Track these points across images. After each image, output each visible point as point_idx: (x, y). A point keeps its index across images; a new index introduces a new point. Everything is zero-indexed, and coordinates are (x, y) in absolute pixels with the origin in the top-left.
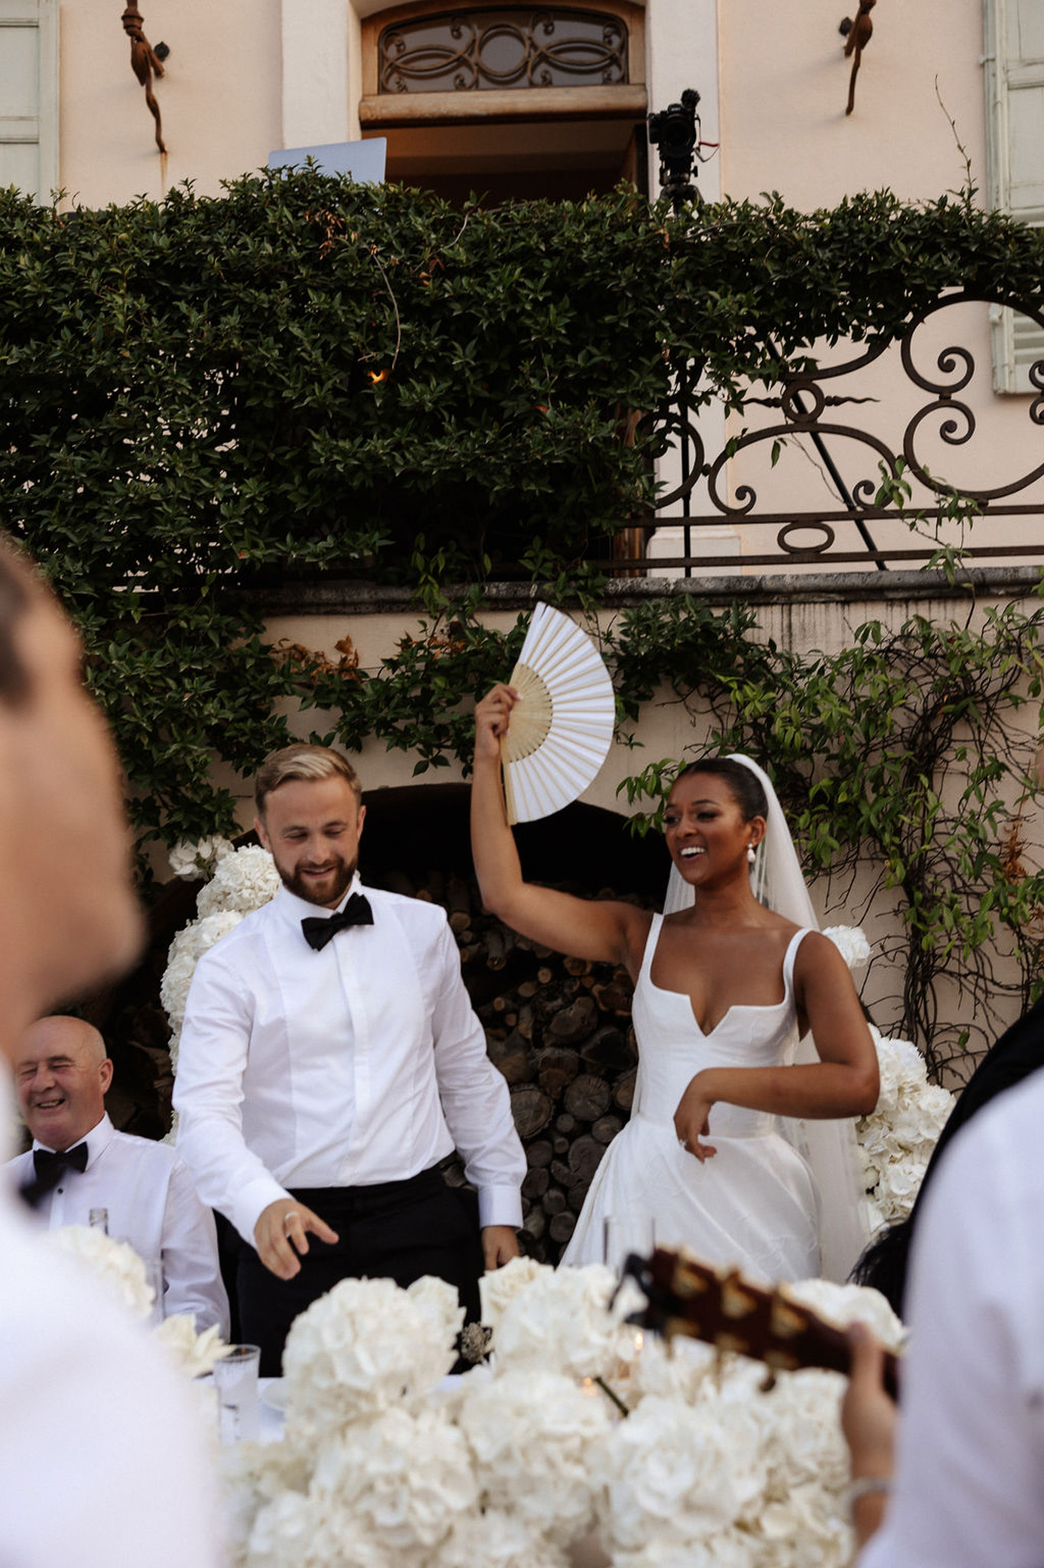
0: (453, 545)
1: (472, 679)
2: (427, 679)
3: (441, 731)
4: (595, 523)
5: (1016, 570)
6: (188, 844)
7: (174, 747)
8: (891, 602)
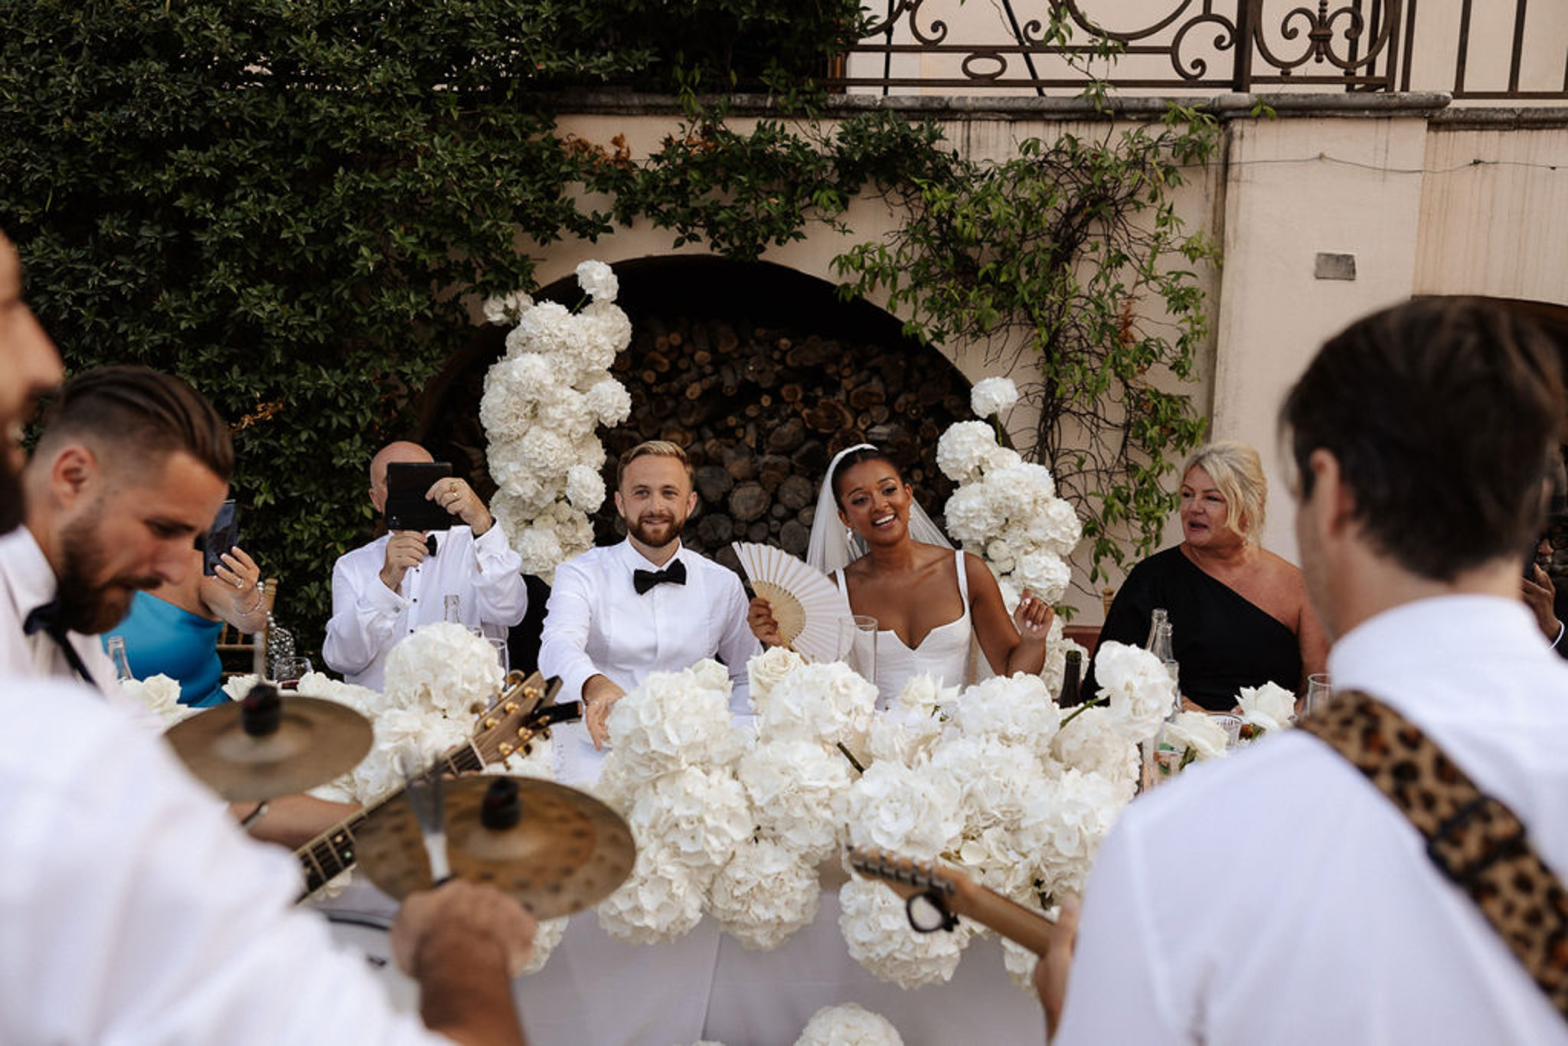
0: (706, 61)
1: (720, 173)
2: (685, 172)
3: (695, 212)
4: (820, 48)
5: (1147, 100)
6: (498, 297)
7: (488, 223)
8: (1048, 122)
